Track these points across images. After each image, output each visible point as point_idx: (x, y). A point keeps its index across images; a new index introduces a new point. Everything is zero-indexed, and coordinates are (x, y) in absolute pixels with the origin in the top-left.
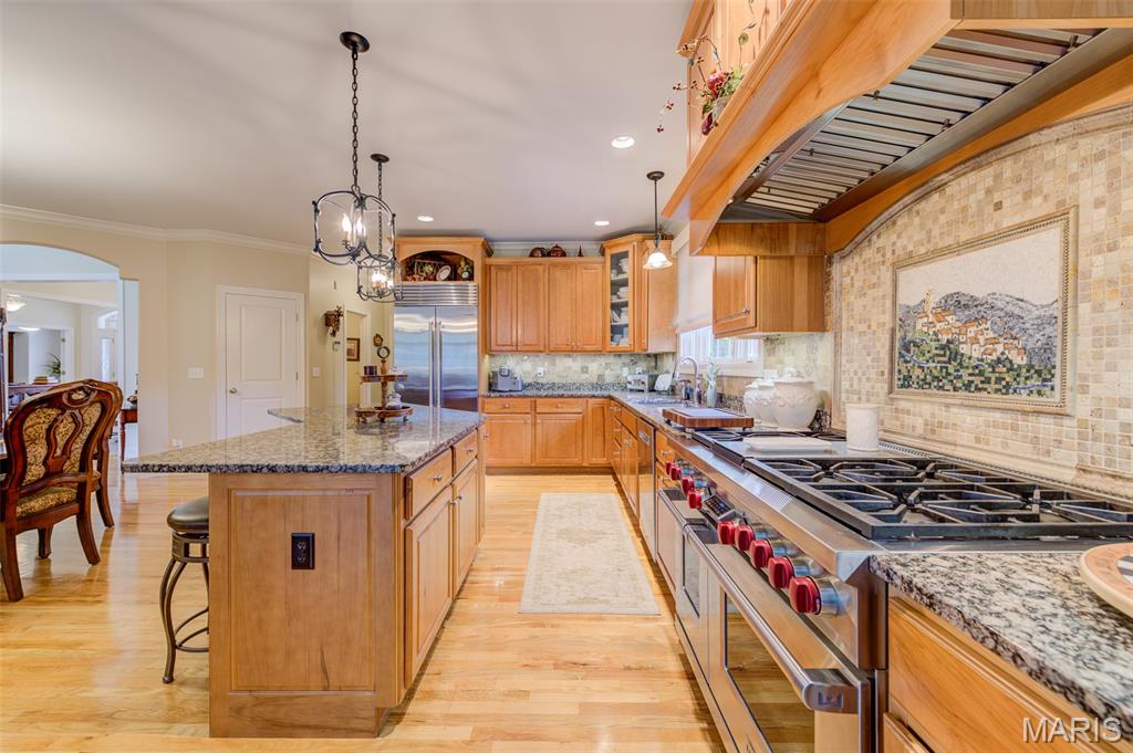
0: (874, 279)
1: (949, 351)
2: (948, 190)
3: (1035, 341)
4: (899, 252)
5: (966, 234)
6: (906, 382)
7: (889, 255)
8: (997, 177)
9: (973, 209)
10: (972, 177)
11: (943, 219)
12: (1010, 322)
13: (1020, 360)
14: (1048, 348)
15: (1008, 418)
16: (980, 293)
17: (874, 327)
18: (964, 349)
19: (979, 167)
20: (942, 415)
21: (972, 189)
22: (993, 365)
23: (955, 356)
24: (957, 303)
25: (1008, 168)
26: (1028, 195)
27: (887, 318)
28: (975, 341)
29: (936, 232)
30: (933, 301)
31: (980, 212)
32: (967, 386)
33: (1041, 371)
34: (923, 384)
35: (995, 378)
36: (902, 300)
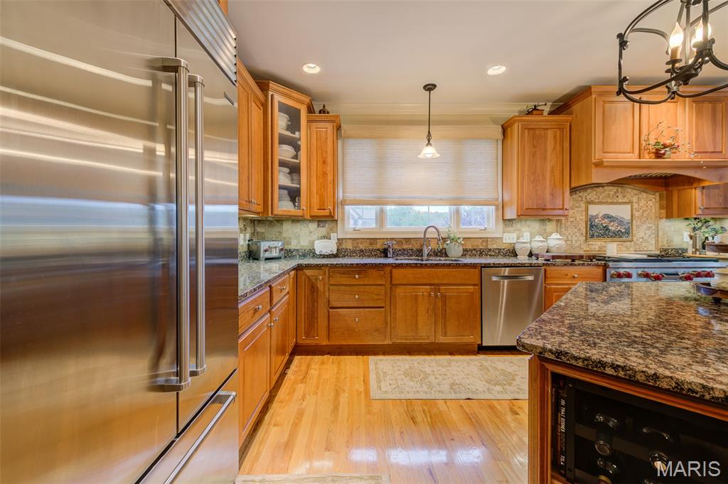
0: (578, 205)
1: (606, 228)
2: (605, 188)
3: (627, 227)
4: (588, 199)
5: (609, 201)
6: (592, 236)
7: (584, 199)
8: (617, 190)
9: (611, 195)
10: (611, 188)
11: (603, 195)
12: (621, 222)
13: (624, 231)
14: (629, 228)
15: (621, 243)
16: (614, 215)
17: (578, 219)
18: (610, 228)
19: (613, 186)
20: (604, 244)
21: (611, 191)
22: (618, 232)
23: (608, 229)
24: (607, 216)
25: (620, 189)
26: (624, 197)
27: (584, 218)
28: (613, 226)
29: (601, 197)
30: (600, 215)
31: (613, 197)
32: (611, 237)
33: (628, 232)
34: (598, 236)
35: (617, 235)
36: (590, 213)
